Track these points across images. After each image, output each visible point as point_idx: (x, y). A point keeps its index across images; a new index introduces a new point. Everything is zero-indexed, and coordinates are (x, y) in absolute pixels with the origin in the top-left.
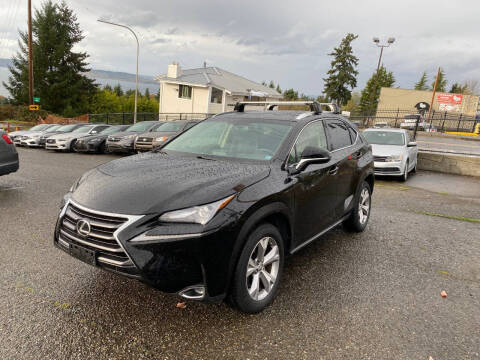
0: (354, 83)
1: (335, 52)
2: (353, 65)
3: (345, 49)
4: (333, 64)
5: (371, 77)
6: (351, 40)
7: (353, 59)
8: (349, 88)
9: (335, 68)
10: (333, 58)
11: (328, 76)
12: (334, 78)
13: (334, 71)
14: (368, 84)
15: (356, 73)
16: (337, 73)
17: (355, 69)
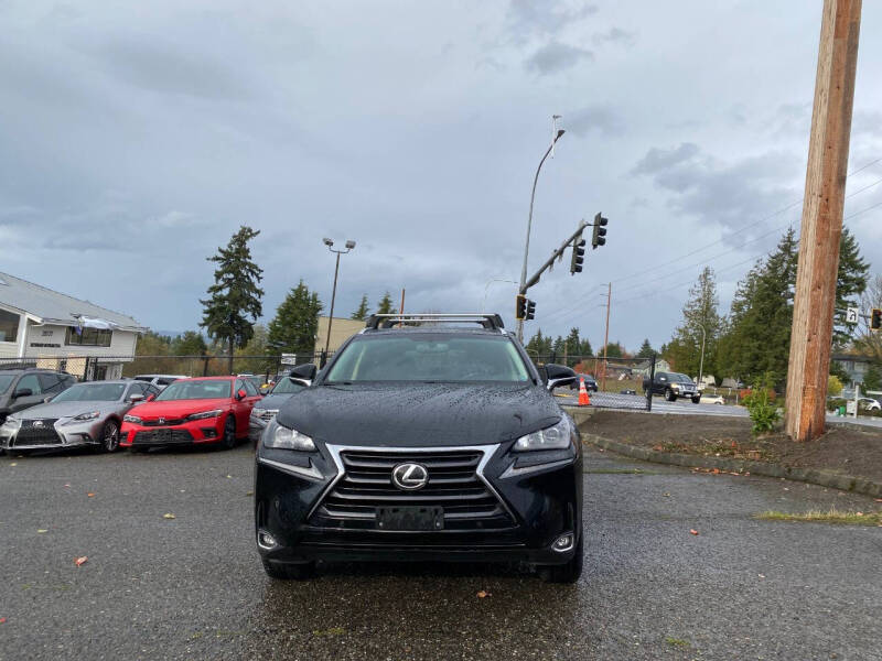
0: (257, 309)
1: (221, 255)
2: (254, 279)
3: (238, 251)
4: (218, 275)
5: (284, 300)
6: (247, 238)
7: (253, 269)
8: (249, 317)
9: (221, 283)
10: (218, 266)
11: (210, 297)
12: (222, 299)
13: (220, 288)
14: (280, 311)
15: (260, 293)
16: (225, 292)
17: (258, 286)
